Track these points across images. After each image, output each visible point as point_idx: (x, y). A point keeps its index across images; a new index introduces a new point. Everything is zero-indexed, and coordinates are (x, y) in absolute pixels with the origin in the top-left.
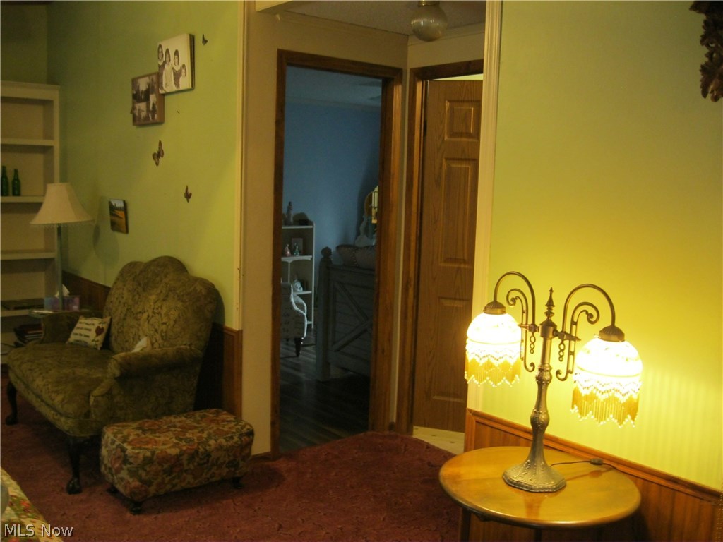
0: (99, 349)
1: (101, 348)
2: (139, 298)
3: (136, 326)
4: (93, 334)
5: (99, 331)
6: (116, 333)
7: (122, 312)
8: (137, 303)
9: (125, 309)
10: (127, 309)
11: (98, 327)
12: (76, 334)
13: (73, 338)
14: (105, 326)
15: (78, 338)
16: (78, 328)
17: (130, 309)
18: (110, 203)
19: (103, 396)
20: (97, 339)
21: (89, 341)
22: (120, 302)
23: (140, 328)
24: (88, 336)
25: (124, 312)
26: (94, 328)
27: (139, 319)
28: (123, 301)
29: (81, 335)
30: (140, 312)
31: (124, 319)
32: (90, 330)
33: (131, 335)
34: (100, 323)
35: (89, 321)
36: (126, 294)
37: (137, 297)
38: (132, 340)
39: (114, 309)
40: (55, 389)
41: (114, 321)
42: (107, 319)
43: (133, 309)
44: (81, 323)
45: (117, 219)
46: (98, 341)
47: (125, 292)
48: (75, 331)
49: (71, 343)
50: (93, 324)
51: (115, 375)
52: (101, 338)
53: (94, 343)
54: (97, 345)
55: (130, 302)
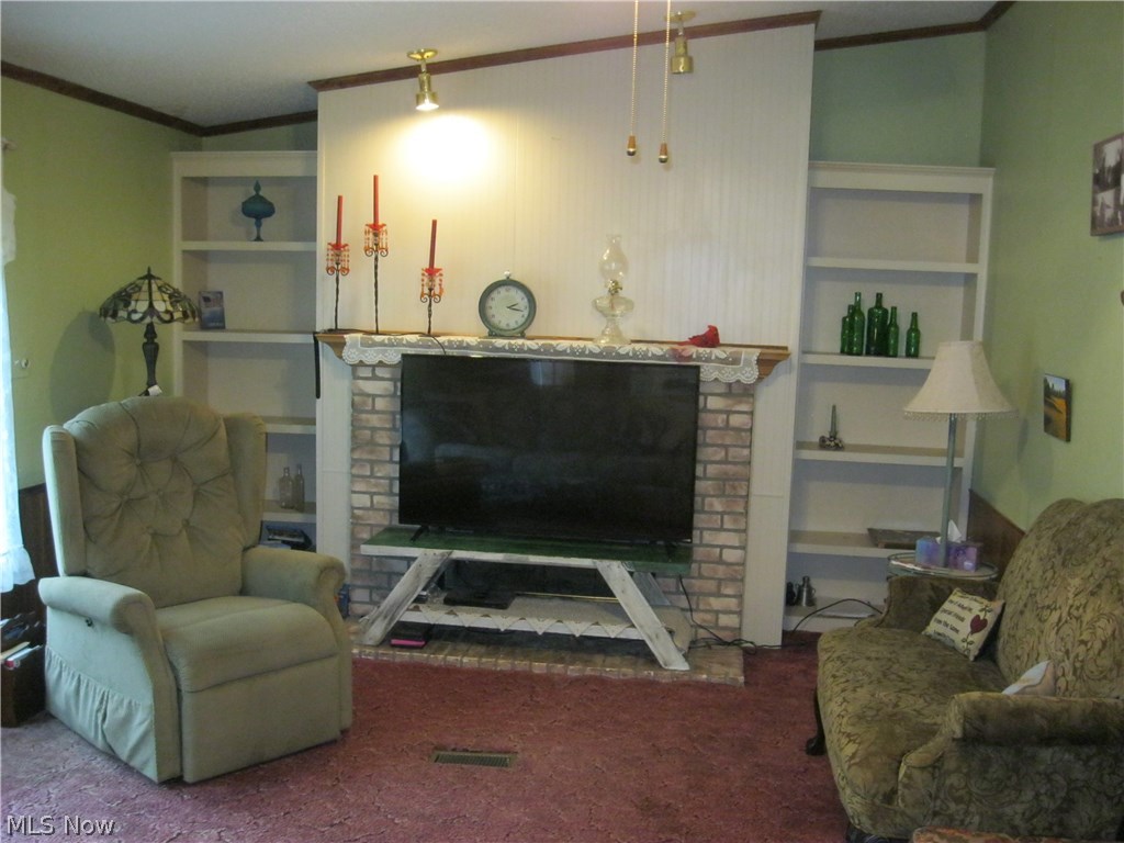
0: (972, 658)
1: (976, 658)
2: (1053, 578)
3: (1037, 632)
4: (965, 628)
5: (977, 625)
6: (1006, 636)
7: (1020, 598)
8: (1047, 588)
9: (1028, 591)
10: (1031, 595)
11: (978, 616)
12: (940, 622)
13: (933, 628)
14: (991, 618)
15: (941, 629)
16: (945, 611)
17: (1035, 595)
18: (1046, 381)
19: (922, 769)
20: (970, 639)
21: (957, 638)
22: (1022, 577)
23: (1042, 640)
24: (957, 631)
25: (1024, 598)
26: (969, 617)
27: (1045, 621)
28: (1028, 576)
29: (946, 625)
30: (1048, 607)
31: (1022, 613)
32: (962, 620)
33: (1027, 649)
34: (981, 611)
35: (966, 602)
36: (1034, 565)
37: (1049, 574)
38: (1026, 657)
39: (1012, 587)
40: (849, 729)
41: (1008, 610)
42: (997, 605)
43: (1038, 598)
44: (951, 602)
45: (1053, 414)
46: (971, 643)
47: (1034, 558)
48: (939, 615)
49: (929, 637)
50: (970, 610)
51: (954, 732)
52: (979, 638)
53: (965, 644)
54: (968, 649)
55: (1037, 584)
